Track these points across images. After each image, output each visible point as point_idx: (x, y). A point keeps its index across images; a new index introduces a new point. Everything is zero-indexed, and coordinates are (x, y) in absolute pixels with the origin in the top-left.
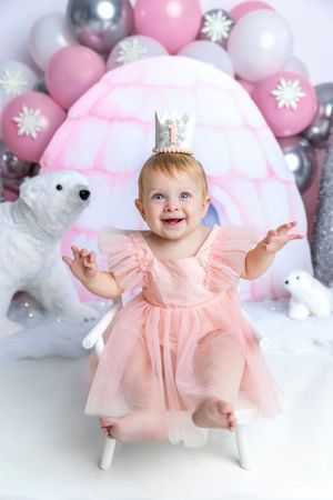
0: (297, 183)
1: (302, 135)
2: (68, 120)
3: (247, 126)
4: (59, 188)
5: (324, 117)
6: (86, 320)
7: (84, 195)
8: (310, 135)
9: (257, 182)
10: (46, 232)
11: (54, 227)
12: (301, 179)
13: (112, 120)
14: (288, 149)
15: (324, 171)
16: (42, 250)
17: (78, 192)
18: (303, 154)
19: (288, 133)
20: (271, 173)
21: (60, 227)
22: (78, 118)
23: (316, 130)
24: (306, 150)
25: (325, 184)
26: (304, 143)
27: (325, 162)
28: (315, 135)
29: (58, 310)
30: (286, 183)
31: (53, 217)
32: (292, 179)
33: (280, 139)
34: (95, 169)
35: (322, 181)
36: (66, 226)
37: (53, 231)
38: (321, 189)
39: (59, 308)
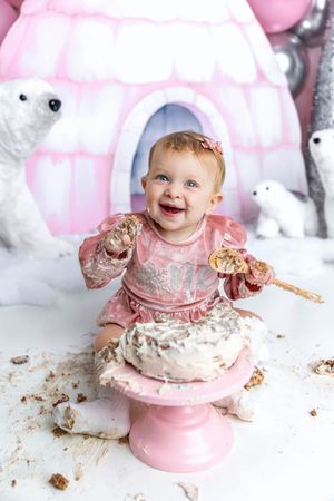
0: (290, 87)
1: (292, 30)
2: (21, 17)
3: (233, 20)
4: (22, 98)
5: (315, 10)
6: (61, 256)
7: (55, 105)
8: (301, 31)
9: (245, 88)
10: (10, 153)
11: (20, 148)
12: (294, 83)
13: (74, 16)
14: (278, 47)
15: (319, 72)
16: (5, 177)
17: (47, 102)
18: (295, 54)
19: (277, 28)
20: (261, 76)
21: (26, 146)
22: (32, 15)
23: (307, 25)
24: (297, 47)
25: (320, 88)
26: (294, 40)
27: (320, 62)
28: (306, 31)
29: (28, 246)
30: (278, 87)
31: (18, 135)
32: (284, 82)
33: (269, 35)
34: (57, 77)
35: (317, 85)
36: (33, 145)
37: (18, 151)
38: (316, 93)
39: (28, 244)
